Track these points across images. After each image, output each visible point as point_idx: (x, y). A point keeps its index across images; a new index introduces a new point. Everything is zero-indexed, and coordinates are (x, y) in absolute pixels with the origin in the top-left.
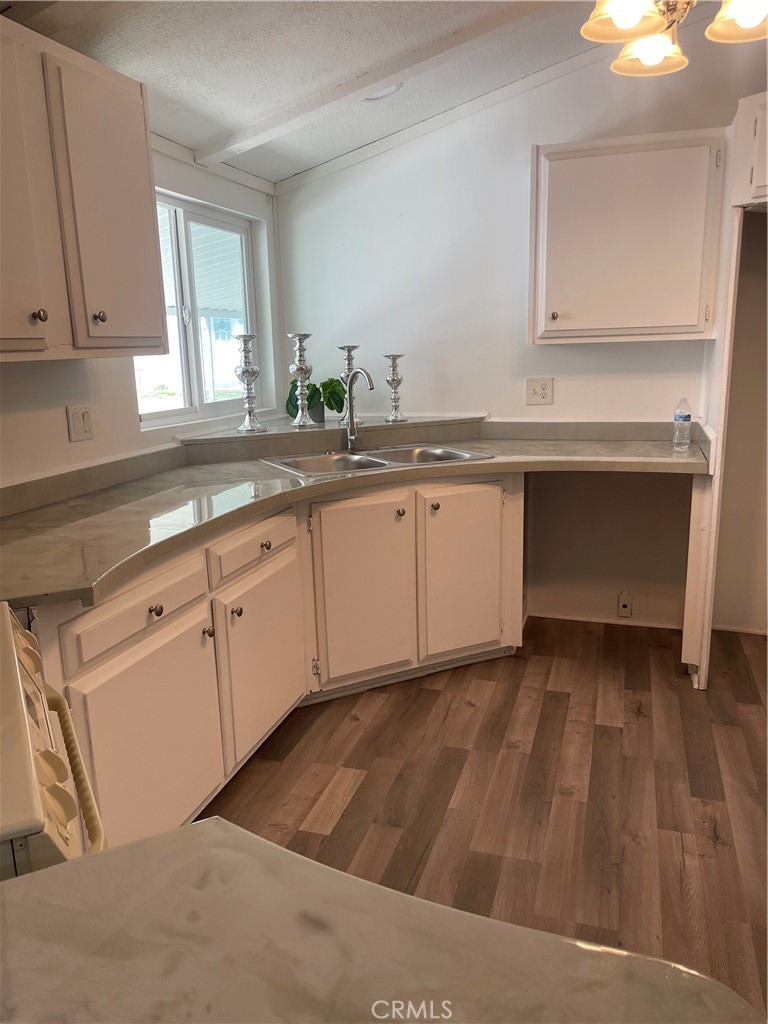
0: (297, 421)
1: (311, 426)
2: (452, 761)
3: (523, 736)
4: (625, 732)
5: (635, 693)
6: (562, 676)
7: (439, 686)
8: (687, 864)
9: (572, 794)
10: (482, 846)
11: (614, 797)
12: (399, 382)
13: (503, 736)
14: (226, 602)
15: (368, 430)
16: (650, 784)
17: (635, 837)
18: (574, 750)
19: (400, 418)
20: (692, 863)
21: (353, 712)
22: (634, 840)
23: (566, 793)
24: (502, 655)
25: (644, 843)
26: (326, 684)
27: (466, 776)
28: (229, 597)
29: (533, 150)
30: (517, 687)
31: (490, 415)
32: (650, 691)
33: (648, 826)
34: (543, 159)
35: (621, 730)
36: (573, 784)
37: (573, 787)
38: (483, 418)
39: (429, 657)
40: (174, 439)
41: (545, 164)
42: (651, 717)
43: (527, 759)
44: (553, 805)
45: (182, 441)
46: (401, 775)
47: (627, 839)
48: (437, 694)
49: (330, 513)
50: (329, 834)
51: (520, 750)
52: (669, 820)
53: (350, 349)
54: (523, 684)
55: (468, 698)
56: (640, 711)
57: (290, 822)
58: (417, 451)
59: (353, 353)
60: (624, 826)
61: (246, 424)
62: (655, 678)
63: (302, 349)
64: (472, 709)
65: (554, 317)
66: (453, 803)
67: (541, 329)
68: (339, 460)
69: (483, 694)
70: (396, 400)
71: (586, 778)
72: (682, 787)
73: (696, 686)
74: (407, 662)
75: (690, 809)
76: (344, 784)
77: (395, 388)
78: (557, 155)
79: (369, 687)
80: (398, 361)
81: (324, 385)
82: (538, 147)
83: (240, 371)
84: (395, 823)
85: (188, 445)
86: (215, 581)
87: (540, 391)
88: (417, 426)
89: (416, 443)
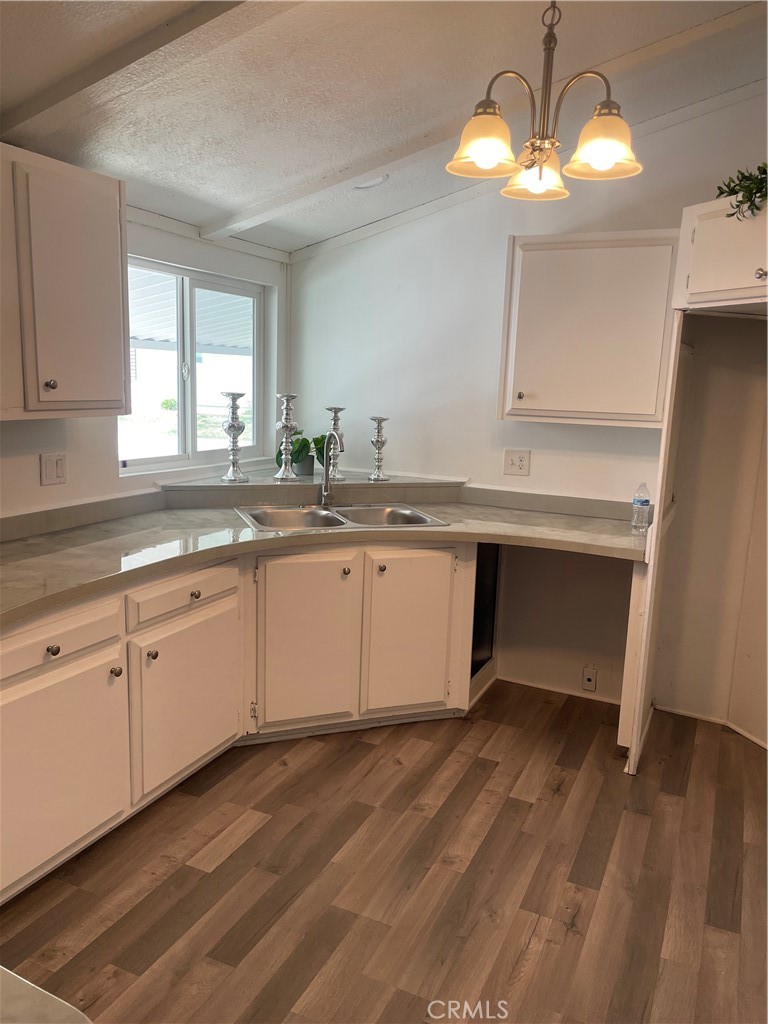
0: (279, 475)
1: (292, 480)
2: (356, 815)
3: (432, 800)
4: (534, 808)
5: (563, 770)
6: (498, 744)
7: (377, 741)
8: (530, 946)
9: (452, 863)
10: (343, 902)
11: (492, 872)
12: (383, 443)
13: (414, 797)
14: (143, 645)
15: (344, 487)
16: (533, 864)
17: (493, 914)
18: (477, 819)
19: (382, 477)
20: (536, 946)
21: (285, 757)
22: (491, 916)
23: (448, 861)
24: (452, 716)
25: (498, 921)
26: (262, 727)
27: (361, 833)
28: (146, 640)
29: (509, 239)
30: (451, 750)
31: (470, 481)
32: (579, 769)
33: (510, 906)
34: (518, 249)
35: (532, 805)
36: (459, 853)
37: (458, 856)
38: (463, 483)
39: (369, 711)
40: (155, 485)
41: (519, 252)
42: (566, 797)
43: (427, 822)
44: (430, 872)
45: (163, 487)
46: (301, 824)
47: (485, 914)
48: (371, 747)
49: (275, 567)
50: (210, 871)
51: (424, 814)
52: (534, 903)
53: (337, 411)
54: (457, 749)
55: (398, 756)
56: (558, 789)
57: (180, 856)
58: (389, 510)
59: (339, 414)
60: (488, 901)
61: (230, 474)
62: (590, 757)
63: (288, 409)
64: (397, 767)
65: (520, 396)
66: (336, 859)
67: (508, 407)
68: (308, 514)
69: (415, 752)
70: (379, 460)
71: (474, 849)
72: (564, 869)
73: (626, 770)
74: (347, 714)
75: (562, 892)
76: (246, 823)
77: (379, 449)
78: (531, 246)
79: (311, 734)
80: (383, 424)
81: (316, 441)
82: (514, 237)
83: (226, 426)
84: (273, 869)
85: (167, 490)
86: (132, 624)
87: (517, 461)
88: (395, 486)
89: (389, 503)
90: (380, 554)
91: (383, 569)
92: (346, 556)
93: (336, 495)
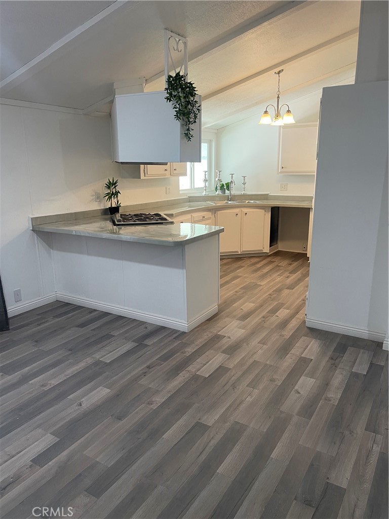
0: (217, 193)
1: (220, 194)
2: (241, 267)
3: (259, 265)
5: (292, 262)
9: (263, 272)
10: (240, 275)
11: (271, 273)
12: (245, 183)
13: (255, 265)
15: (235, 196)
16: (281, 272)
18: (269, 267)
19: (245, 193)
20: (279, 279)
23: (261, 272)
24: (265, 253)
25: (271, 277)
31: (270, 193)
32: (296, 262)
33: (275, 275)
35: (283, 266)
36: (265, 271)
38: (268, 194)
39: (243, 251)
40: (187, 196)
41: (282, 129)
42: (292, 265)
43: (258, 268)
44: (257, 272)
49: (219, 212)
52: (280, 275)
53: (232, 175)
54: (266, 260)
56: (290, 264)
61: (204, 193)
63: (219, 174)
65: (283, 168)
67: (280, 171)
68: (226, 202)
70: (244, 188)
72: (288, 272)
75: (286, 274)
77: (244, 185)
78: (285, 127)
80: (245, 178)
81: (226, 184)
82: (280, 126)
85: (189, 197)
87: (283, 186)
88: (249, 195)
89: (247, 200)
90: (245, 210)
91: (246, 214)
92: (237, 210)
93: (232, 198)
